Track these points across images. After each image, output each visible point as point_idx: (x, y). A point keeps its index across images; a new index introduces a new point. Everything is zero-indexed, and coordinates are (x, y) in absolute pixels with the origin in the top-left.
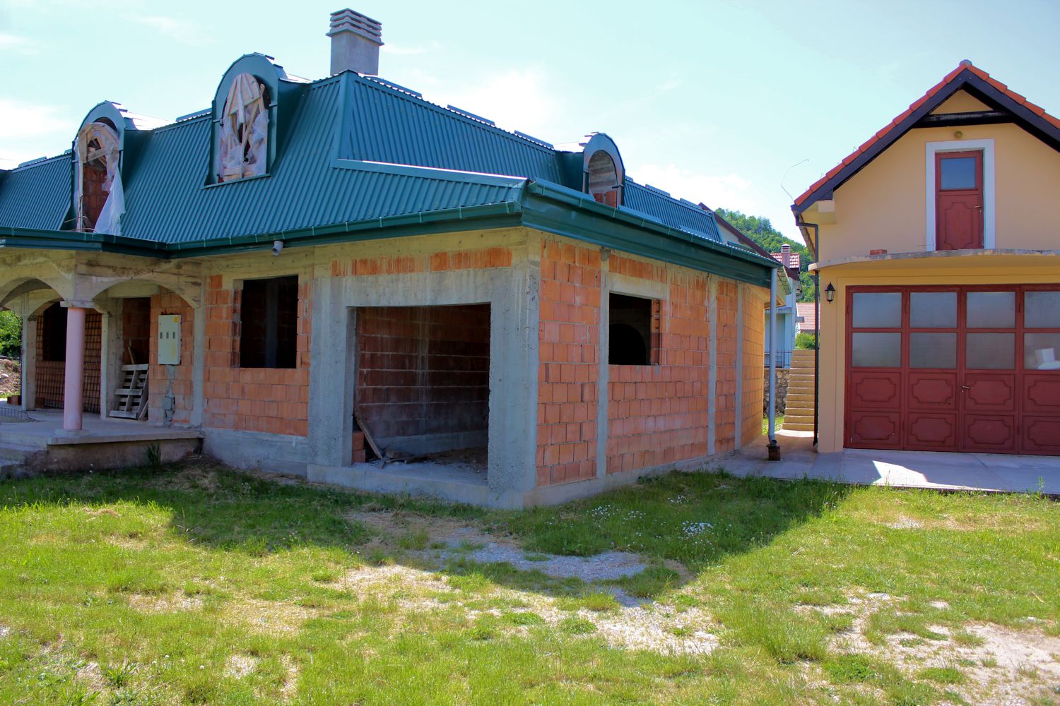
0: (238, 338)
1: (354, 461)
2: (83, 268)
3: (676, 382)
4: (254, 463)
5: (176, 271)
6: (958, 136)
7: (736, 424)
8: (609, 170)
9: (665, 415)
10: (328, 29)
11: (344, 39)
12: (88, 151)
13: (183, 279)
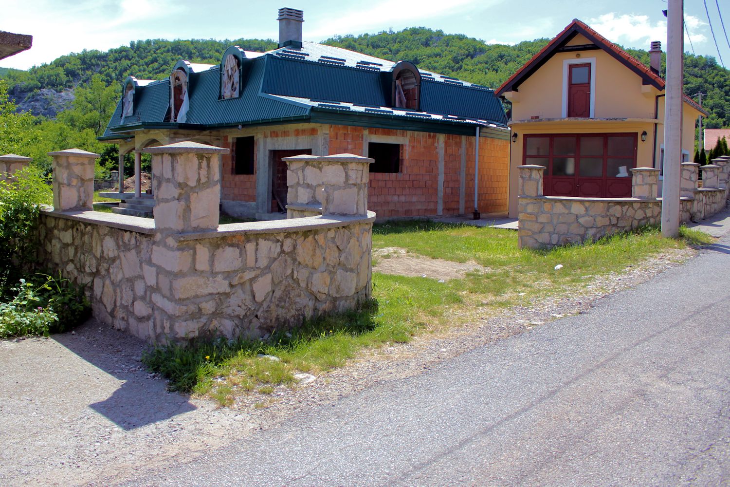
0: (234, 163)
1: (272, 211)
2: (172, 135)
3: (413, 181)
4: (239, 214)
5: (209, 134)
6: (578, 56)
7: (461, 202)
8: (413, 78)
9: (405, 195)
10: (277, 17)
11: (284, 22)
12: (175, 82)
13: (212, 138)
